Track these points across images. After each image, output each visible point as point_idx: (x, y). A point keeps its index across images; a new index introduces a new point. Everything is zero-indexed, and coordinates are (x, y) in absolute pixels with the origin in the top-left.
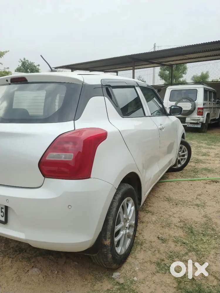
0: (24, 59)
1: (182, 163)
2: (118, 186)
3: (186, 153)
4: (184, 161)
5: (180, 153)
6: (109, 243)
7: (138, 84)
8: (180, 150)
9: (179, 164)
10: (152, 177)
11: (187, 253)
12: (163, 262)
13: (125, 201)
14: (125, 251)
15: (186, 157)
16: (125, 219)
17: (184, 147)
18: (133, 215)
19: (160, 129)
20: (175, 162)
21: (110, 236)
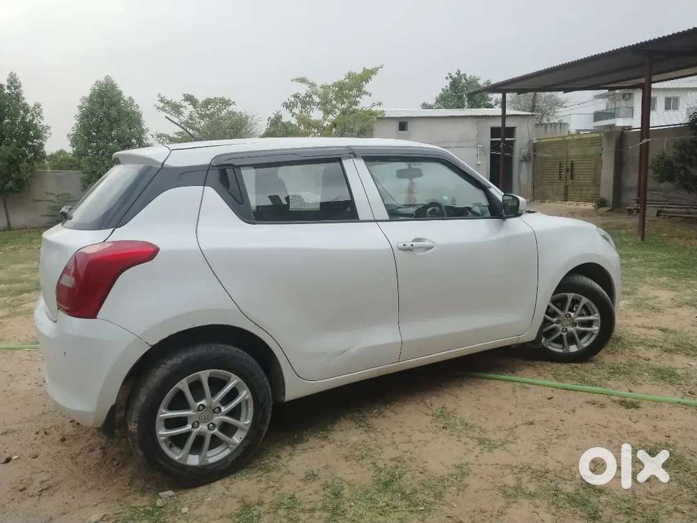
0: (458, 73)
1: (585, 343)
2: (157, 342)
3: (595, 317)
4: (589, 338)
5: (572, 314)
6: (136, 431)
7: (353, 153)
8: (577, 308)
9: (573, 344)
10: (352, 351)
11: (313, 510)
12: (257, 507)
13: (201, 373)
14: (204, 464)
15: (596, 328)
16: (201, 405)
17: (584, 300)
18: (247, 409)
19: (405, 249)
20: (529, 334)
21: (137, 419)
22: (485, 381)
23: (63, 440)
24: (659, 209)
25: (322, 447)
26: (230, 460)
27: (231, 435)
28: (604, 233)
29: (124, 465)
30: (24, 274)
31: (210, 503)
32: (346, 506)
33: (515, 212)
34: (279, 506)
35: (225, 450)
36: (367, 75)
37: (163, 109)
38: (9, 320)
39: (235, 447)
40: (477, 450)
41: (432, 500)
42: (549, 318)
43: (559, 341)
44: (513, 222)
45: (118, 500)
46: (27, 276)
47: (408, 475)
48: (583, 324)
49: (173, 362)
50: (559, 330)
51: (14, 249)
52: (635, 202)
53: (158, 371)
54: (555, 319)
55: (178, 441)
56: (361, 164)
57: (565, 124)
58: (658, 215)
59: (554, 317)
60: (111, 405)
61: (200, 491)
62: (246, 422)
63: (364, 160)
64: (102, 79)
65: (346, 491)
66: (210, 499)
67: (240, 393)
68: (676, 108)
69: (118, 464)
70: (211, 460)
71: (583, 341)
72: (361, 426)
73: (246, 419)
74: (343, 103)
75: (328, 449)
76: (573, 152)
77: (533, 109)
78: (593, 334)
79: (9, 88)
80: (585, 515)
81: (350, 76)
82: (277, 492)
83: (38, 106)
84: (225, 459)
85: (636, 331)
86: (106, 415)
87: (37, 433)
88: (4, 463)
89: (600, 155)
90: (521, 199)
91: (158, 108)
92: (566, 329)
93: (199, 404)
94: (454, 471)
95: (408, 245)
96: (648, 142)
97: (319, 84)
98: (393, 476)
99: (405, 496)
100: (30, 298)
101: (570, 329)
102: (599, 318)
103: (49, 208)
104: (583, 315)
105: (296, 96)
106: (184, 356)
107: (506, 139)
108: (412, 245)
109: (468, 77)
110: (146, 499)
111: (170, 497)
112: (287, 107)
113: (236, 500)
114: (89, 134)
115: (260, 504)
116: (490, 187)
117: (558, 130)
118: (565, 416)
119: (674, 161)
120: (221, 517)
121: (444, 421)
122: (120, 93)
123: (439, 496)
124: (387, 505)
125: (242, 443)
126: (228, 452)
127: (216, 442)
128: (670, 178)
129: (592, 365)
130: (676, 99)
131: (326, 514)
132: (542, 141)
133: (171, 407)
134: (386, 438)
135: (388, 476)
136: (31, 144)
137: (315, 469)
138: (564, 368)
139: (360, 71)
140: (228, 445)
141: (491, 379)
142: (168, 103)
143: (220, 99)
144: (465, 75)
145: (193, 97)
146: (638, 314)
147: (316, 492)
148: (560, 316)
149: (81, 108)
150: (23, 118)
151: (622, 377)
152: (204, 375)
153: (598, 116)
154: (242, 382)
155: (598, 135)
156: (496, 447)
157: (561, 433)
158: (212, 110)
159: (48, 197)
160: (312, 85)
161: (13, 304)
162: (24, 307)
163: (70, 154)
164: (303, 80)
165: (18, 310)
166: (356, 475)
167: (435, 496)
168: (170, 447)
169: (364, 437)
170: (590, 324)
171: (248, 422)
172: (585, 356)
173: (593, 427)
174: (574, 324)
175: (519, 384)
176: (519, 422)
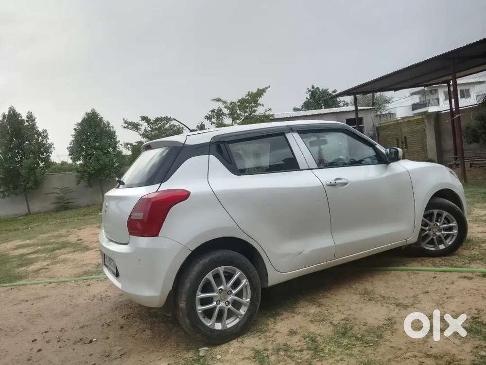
1: (449, 242)
2: (195, 248)
3: (454, 224)
4: (452, 238)
5: (438, 224)
6: (185, 307)
7: (291, 129)
8: (441, 220)
9: (441, 244)
10: (305, 252)
11: (301, 350)
12: (264, 352)
13: (219, 268)
14: (224, 328)
15: (455, 232)
16: (221, 289)
17: (445, 214)
18: (247, 291)
19: (331, 185)
20: (413, 238)
21: (185, 299)
22: (388, 272)
23: (122, 327)
24: (472, 162)
25: (293, 317)
26: (240, 325)
27: (238, 309)
28: (450, 170)
29: (168, 337)
30: (51, 239)
31: (233, 353)
32: (322, 346)
33: (396, 158)
34: (278, 350)
35: (236, 319)
36: (260, 93)
37: (127, 127)
38: (53, 266)
39: (242, 317)
40: (397, 310)
41: (377, 339)
42: (423, 227)
43: (432, 242)
44: (393, 165)
45: (173, 355)
46: (53, 240)
47: (356, 328)
48: (446, 229)
49: (203, 262)
50: (431, 235)
51: (38, 226)
52: (454, 159)
53: (195, 268)
54: (427, 228)
55: (208, 314)
56: (296, 135)
57: (393, 114)
58: (471, 167)
59: (426, 227)
60: (169, 291)
61: (224, 347)
62: (247, 300)
63: (298, 133)
64: (89, 111)
65: (319, 338)
66: (232, 350)
67: (242, 281)
68: (469, 96)
69: (164, 337)
70: (228, 326)
71: (448, 241)
72: (313, 304)
73: (246, 299)
74: (245, 112)
75: (298, 318)
76: (405, 130)
77: (373, 104)
78: (454, 236)
79: (27, 121)
80: (482, 338)
81: (249, 95)
82: (275, 343)
83: (45, 131)
84: (236, 325)
85: (480, 235)
86: (166, 298)
87: (102, 326)
88: (88, 343)
89: (425, 130)
90: (399, 149)
91: (124, 127)
92: (435, 234)
93: (219, 288)
94: (385, 322)
95: (333, 182)
96: (459, 117)
97: (229, 102)
98: (346, 329)
99: (357, 339)
100: (61, 253)
101: (438, 233)
102: (456, 225)
103: (56, 198)
104: (445, 224)
105: (213, 111)
106: (209, 258)
107: (360, 126)
108: (335, 182)
109: (321, 90)
110: (191, 353)
111: (207, 350)
112: (207, 119)
113: (249, 349)
114: (80, 146)
115: (267, 350)
116: (376, 145)
117: (389, 119)
118: (448, 286)
119: (477, 129)
120: (243, 359)
121: (369, 296)
122: (101, 119)
123: (380, 337)
124: (349, 344)
125: (246, 314)
126: (238, 320)
127: (231, 314)
128: (476, 141)
129: (456, 257)
130: (468, 91)
131: (310, 352)
132: (383, 125)
133: (203, 291)
134: (333, 309)
135: (343, 329)
136: (42, 156)
137: (295, 328)
138: (437, 260)
139: (255, 91)
140: (237, 316)
141: (392, 270)
142: (130, 124)
143: (164, 118)
144: (318, 88)
145: (147, 117)
146: (477, 225)
147: (300, 341)
148: (430, 225)
149: (75, 130)
150: (37, 140)
151: (478, 262)
152: (221, 269)
153: (415, 107)
154: (243, 273)
155: (421, 117)
156: (409, 307)
157: (448, 296)
158: (160, 125)
159: (55, 191)
160: (224, 102)
161: (51, 257)
162: (60, 258)
163: (59, 164)
164: (218, 100)
165: (56, 260)
166: (322, 330)
167: (378, 337)
168: (204, 318)
169: (318, 309)
170: (451, 229)
171: (248, 300)
172: (450, 252)
173: (469, 290)
174: (440, 230)
175: (411, 272)
176: (419, 292)
